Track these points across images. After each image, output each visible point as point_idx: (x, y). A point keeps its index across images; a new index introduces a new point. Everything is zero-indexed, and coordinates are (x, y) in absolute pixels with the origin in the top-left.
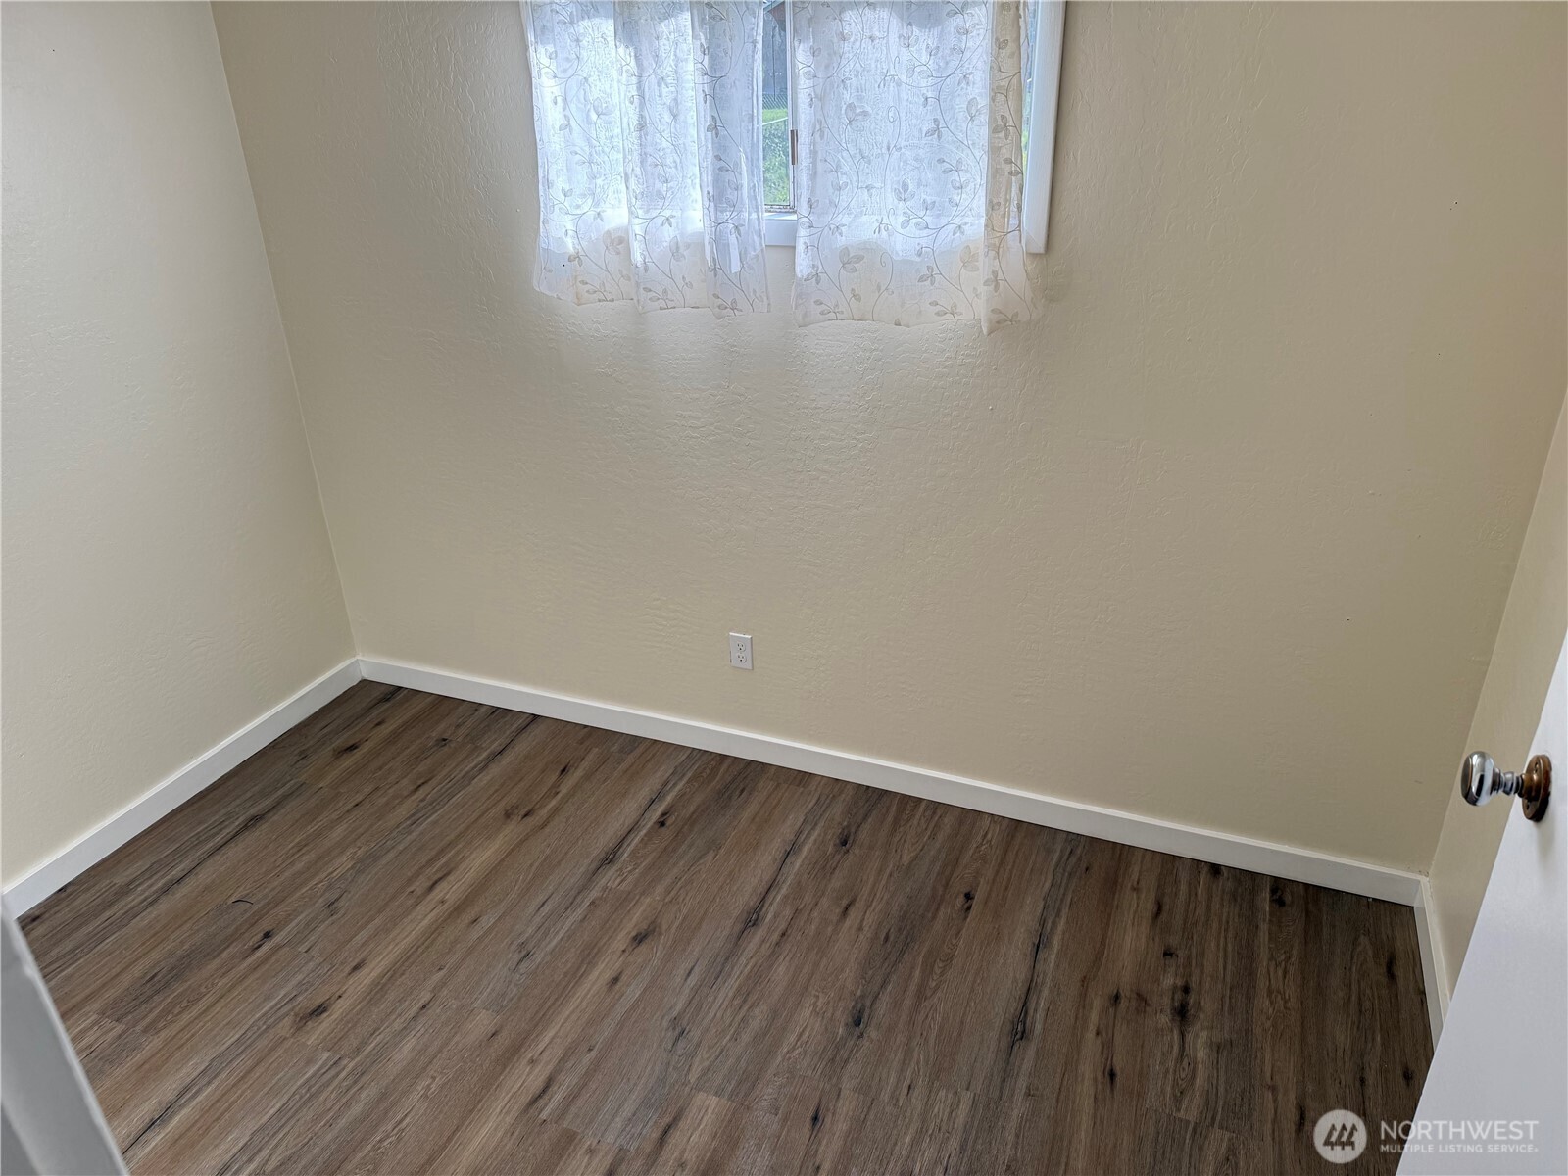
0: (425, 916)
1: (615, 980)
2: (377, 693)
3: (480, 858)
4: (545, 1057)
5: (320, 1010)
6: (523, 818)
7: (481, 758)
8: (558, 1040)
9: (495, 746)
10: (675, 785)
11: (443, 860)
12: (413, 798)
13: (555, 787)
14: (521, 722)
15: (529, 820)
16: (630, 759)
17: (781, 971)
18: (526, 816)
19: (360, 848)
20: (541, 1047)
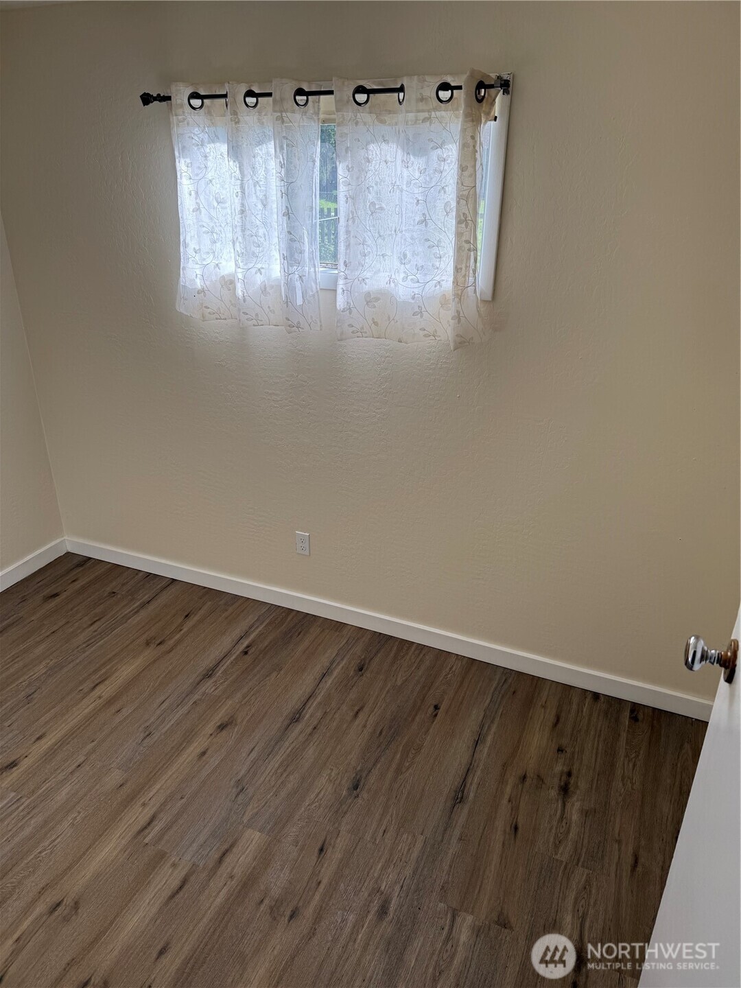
0: (87, 706)
1: (204, 753)
2: (75, 561)
3: (126, 671)
4: (152, 802)
5: (13, 765)
6: (157, 646)
7: (136, 605)
8: (162, 791)
9: (146, 598)
10: (257, 627)
11: (104, 671)
12: (90, 629)
13: (181, 625)
14: (164, 583)
15: (161, 647)
16: (231, 609)
17: (310, 752)
18: (159, 644)
19: (51, 660)
20: (151, 794)
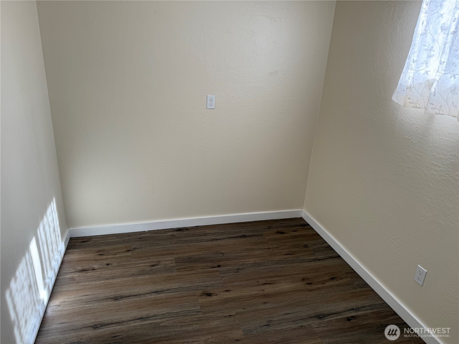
0: (255, 291)
2: (302, 223)
3: (284, 286)
5: (209, 295)
6: (306, 284)
7: (312, 258)
9: (319, 257)
10: (366, 310)
11: (274, 279)
12: (284, 256)
13: (326, 281)
14: (333, 255)
15: (308, 286)
16: (358, 290)
18: (308, 284)
19: (259, 260)
